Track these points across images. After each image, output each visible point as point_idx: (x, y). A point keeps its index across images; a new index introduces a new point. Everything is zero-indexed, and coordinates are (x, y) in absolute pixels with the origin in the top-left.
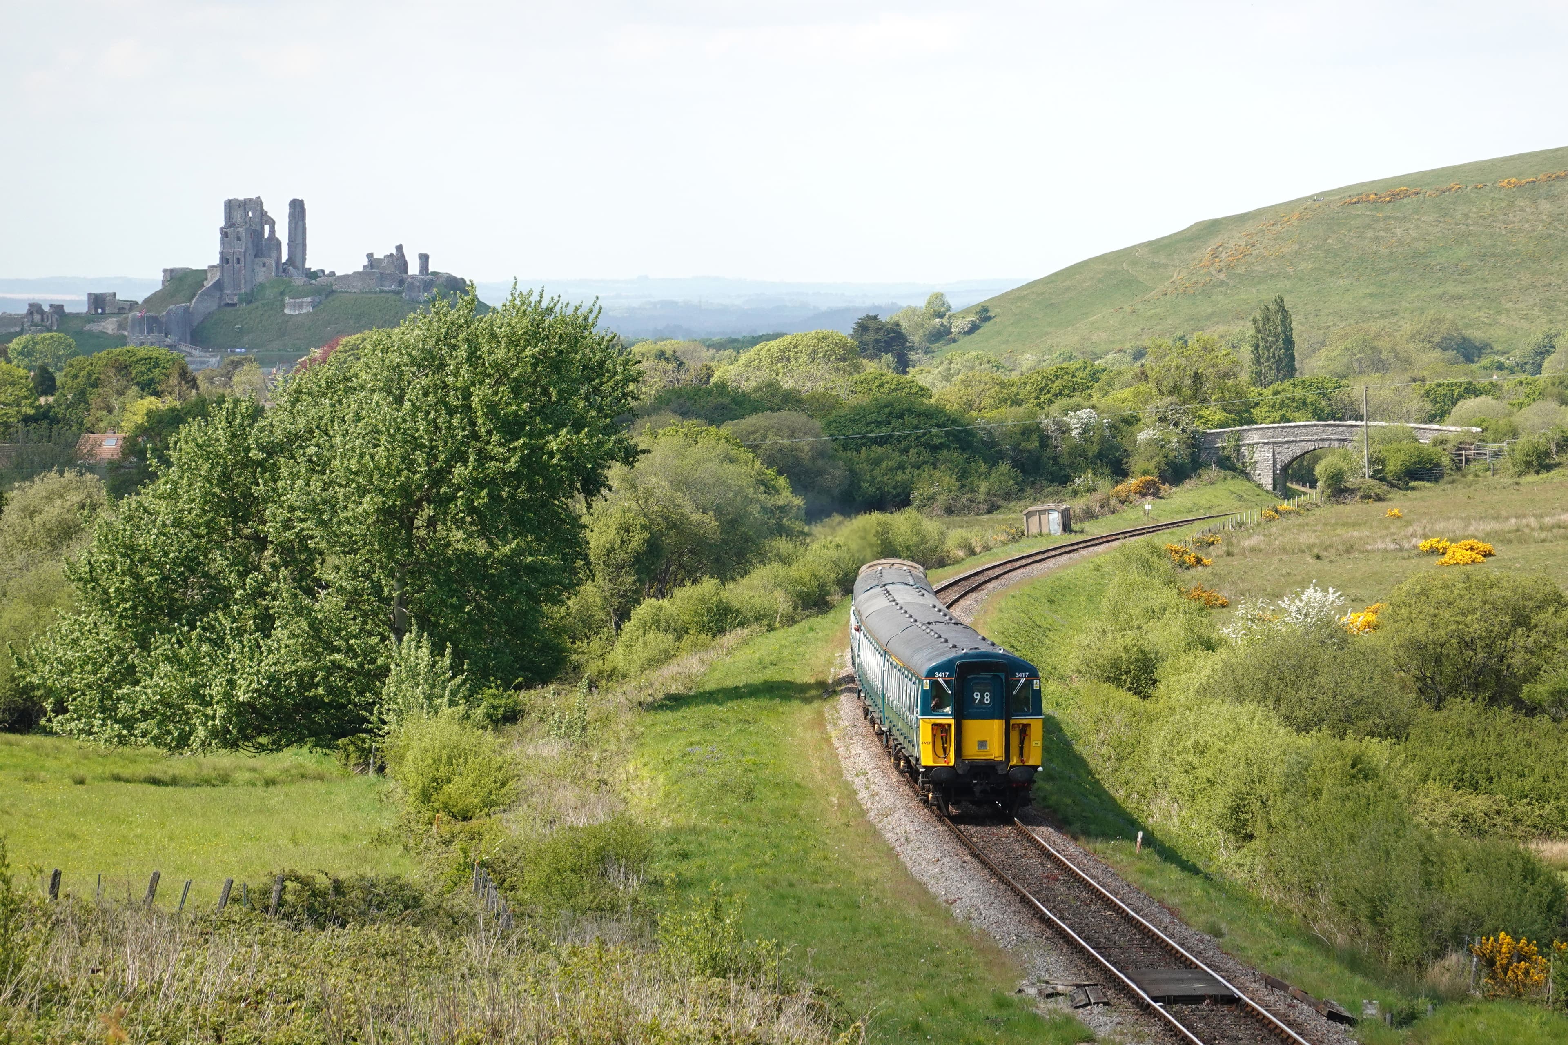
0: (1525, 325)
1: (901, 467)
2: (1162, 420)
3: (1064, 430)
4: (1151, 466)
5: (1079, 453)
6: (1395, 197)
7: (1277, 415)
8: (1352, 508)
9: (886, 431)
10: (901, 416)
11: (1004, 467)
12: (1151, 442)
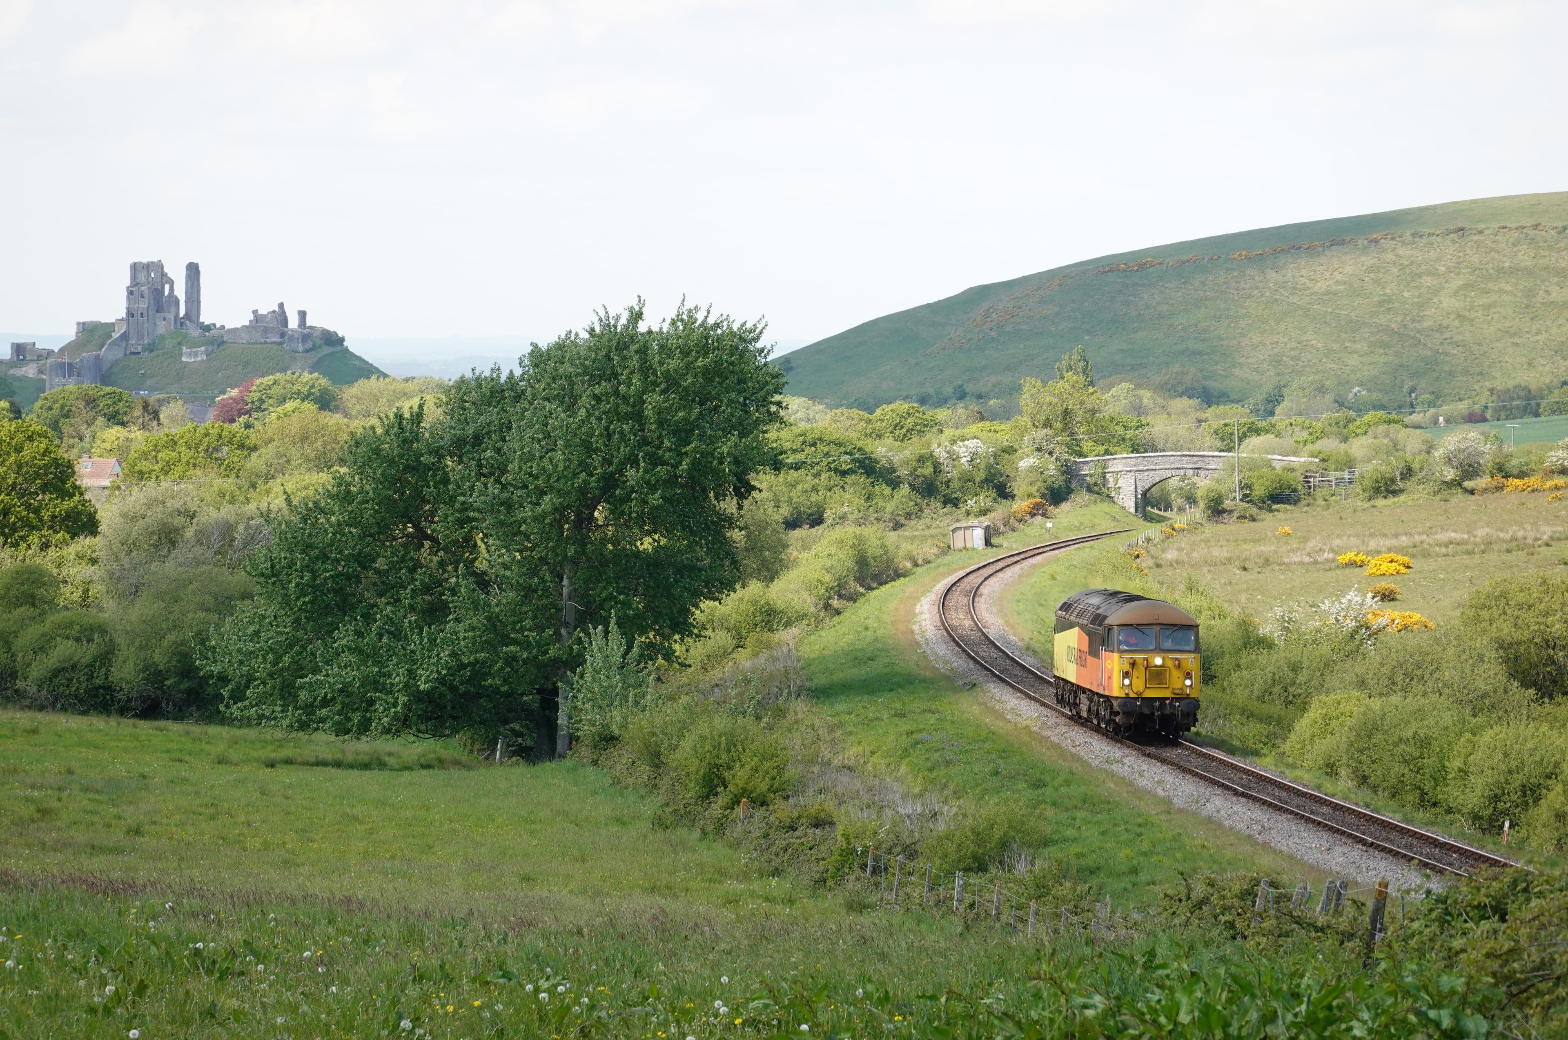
0: (1257, 377)
1: (815, 489)
2: (1039, 450)
3: (954, 458)
4: (1033, 490)
5: (967, 479)
6: (1142, 267)
7: (1102, 449)
8: (1231, 527)
9: (800, 457)
10: (814, 444)
11: (905, 489)
12: (1032, 469)
